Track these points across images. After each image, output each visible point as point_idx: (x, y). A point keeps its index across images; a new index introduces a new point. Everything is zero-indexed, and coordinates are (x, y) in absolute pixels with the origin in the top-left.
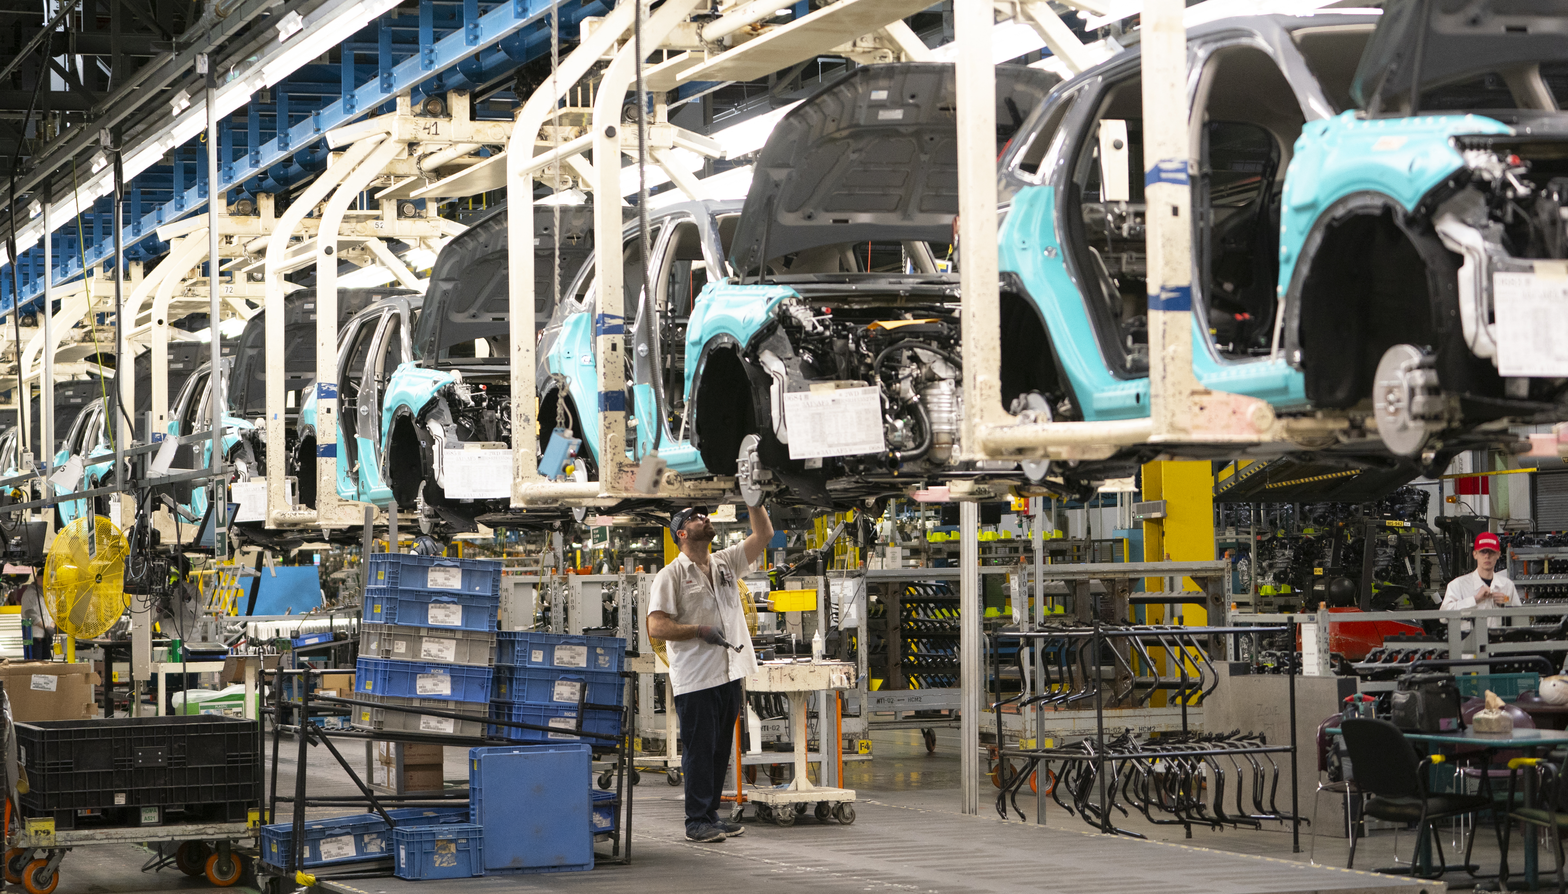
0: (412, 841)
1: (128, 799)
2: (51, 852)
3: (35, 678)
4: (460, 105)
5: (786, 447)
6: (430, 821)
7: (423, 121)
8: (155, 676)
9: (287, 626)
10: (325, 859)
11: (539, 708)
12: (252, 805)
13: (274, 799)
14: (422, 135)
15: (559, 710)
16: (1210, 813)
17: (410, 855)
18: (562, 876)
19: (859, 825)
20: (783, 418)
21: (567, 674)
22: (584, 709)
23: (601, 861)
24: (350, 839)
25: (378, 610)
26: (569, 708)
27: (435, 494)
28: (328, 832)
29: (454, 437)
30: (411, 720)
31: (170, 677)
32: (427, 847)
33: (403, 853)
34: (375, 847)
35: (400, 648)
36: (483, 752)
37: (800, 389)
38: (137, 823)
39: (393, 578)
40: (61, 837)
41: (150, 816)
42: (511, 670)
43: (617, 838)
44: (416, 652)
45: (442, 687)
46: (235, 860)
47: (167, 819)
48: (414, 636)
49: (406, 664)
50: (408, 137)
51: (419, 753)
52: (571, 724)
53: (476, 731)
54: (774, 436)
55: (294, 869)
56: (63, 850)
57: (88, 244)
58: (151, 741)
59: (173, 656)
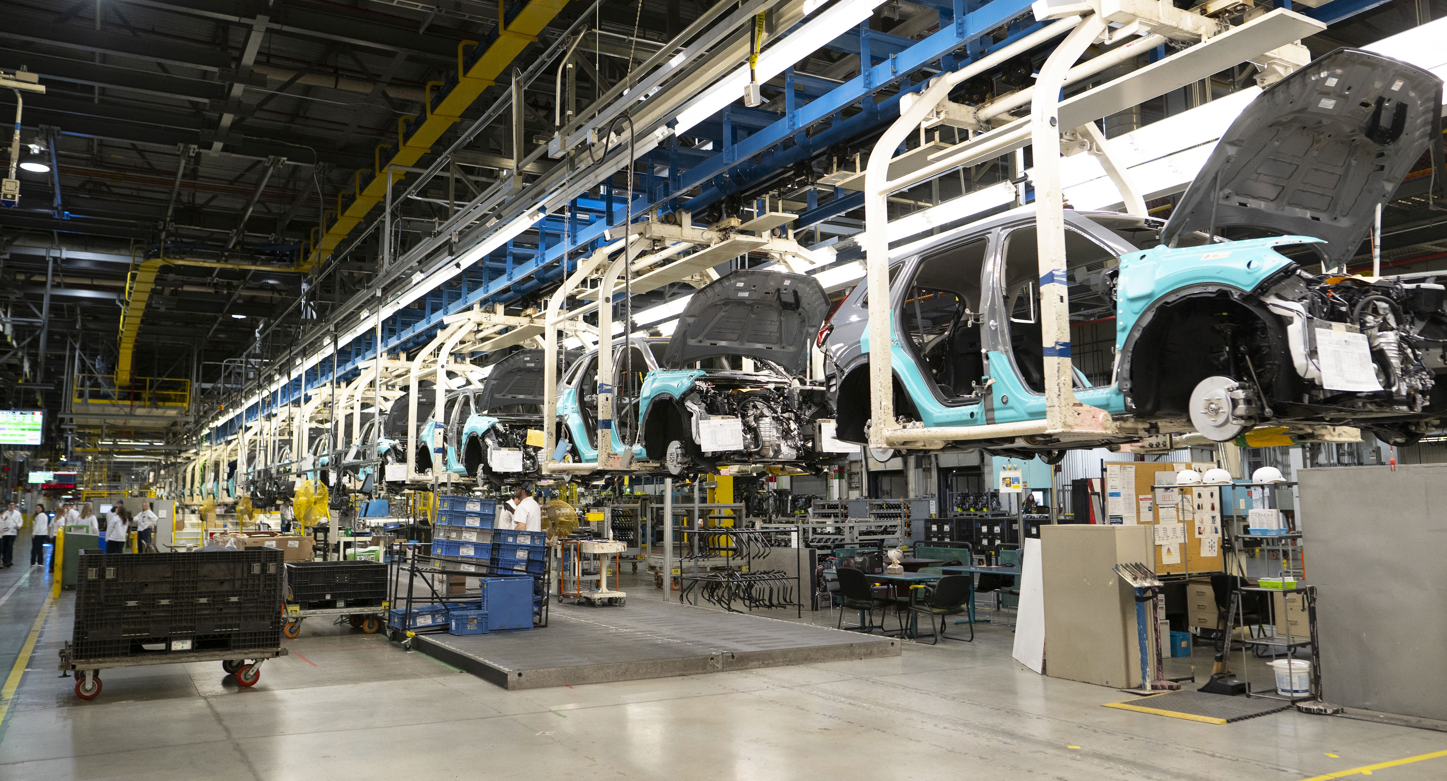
0: (458, 619)
1: (332, 596)
2: (297, 619)
3: (290, 542)
4: (500, 308)
5: (700, 446)
6: (463, 609)
7: (485, 315)
8: (339, 542)
9: (382, 521)
10: (418, 625)
11: (510, 561)
12: (385, 599)
13: (396, 598)
14: (484, 320)
15: (518, 562)
16: (767, 603)
17: (457, 624)
18: (523, 633)
19: (627, 607)
20: (698, 433)
21: (522, 547)
22: (529, 562)
23: (537, 626)
24: (430, 617)
25: (444, 519)
26: (523, 561)
27: (487, 469)
28: (421, 614)
29: (497, 446)
30: (457, 565)
31: (345, 543)
32: (465, 621)
33: (453, 624)
34: (440, 620)
35: (454, 535)
36: (488, 579)
37: (706, 419)
38: (335, 607)
39: (452, 506)
40: (303, 613)
41: (341, 604)
42: (499, 545)
43: (540, 615)
44: (460, 537)
45: (470, 552)
46: (376, 623)
47: (348, 605)
48: (460, 530)
49: (456, 542)
50: (478, 320)
51: (455, 579)
52: (523, 568)
53: (484, 571)
54: (693, 442)
55: (405, 629)
56: (302, 618)
57: (322, 375)
58: (342, 572)
59: (347, 534)
